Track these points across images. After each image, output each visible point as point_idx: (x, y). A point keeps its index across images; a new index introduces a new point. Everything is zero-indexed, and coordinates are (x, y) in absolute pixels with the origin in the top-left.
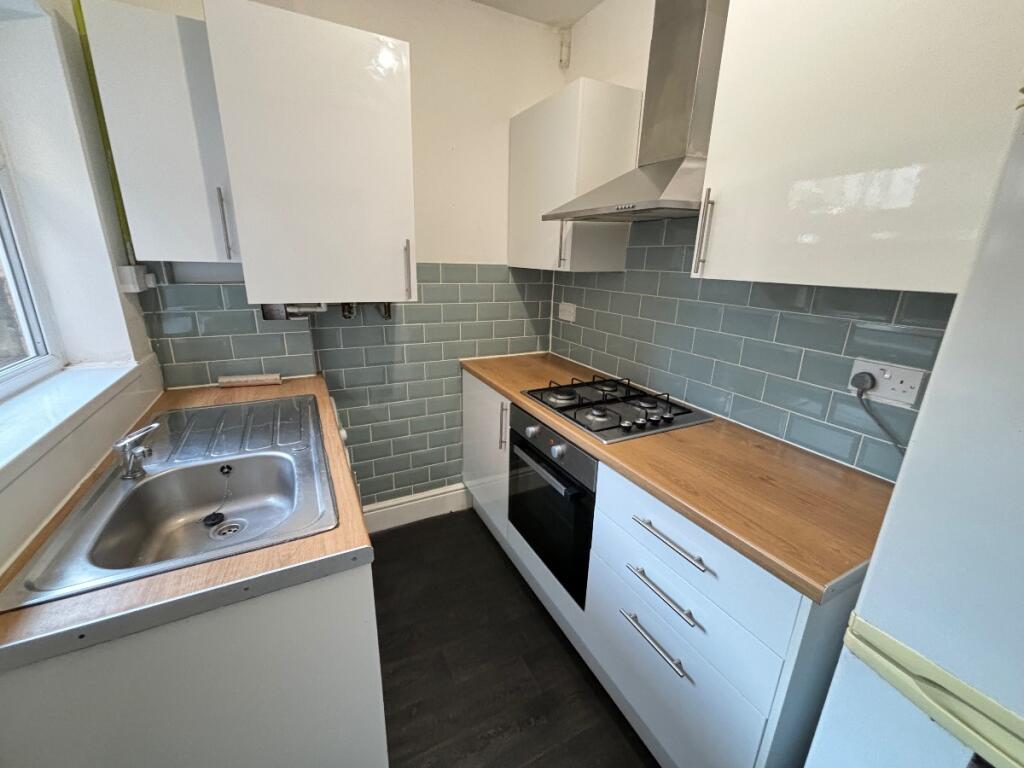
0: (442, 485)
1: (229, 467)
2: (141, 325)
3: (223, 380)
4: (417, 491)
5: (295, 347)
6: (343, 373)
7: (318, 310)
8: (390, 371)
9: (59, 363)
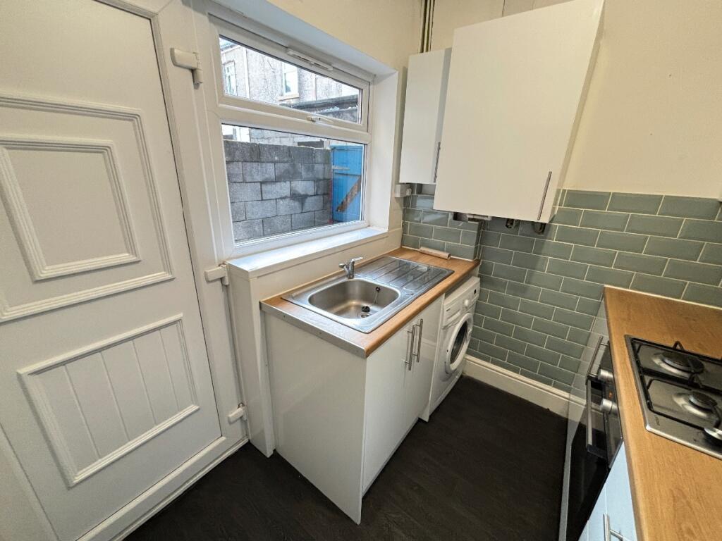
1: (379, 289)
3: (423, 249)
4: (524, 374)
5: (466, 242)
6: (495, 264)
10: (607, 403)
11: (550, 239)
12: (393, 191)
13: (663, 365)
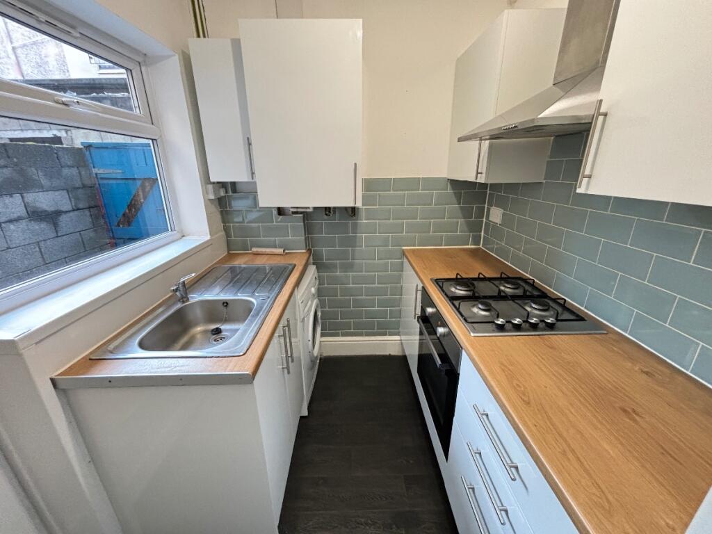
0: (385, 334)
1: (227, 303)
2: (219, 217)
3: (254, 250)
4: (367, 335)
5: (295, 234)
6: (325, 251)
7: (308, 210)
8: (353, 251)
9: (179, 235)
10: (441, 330)
11: (361, 220)
12: (205, 192)
13: (457, 291)
